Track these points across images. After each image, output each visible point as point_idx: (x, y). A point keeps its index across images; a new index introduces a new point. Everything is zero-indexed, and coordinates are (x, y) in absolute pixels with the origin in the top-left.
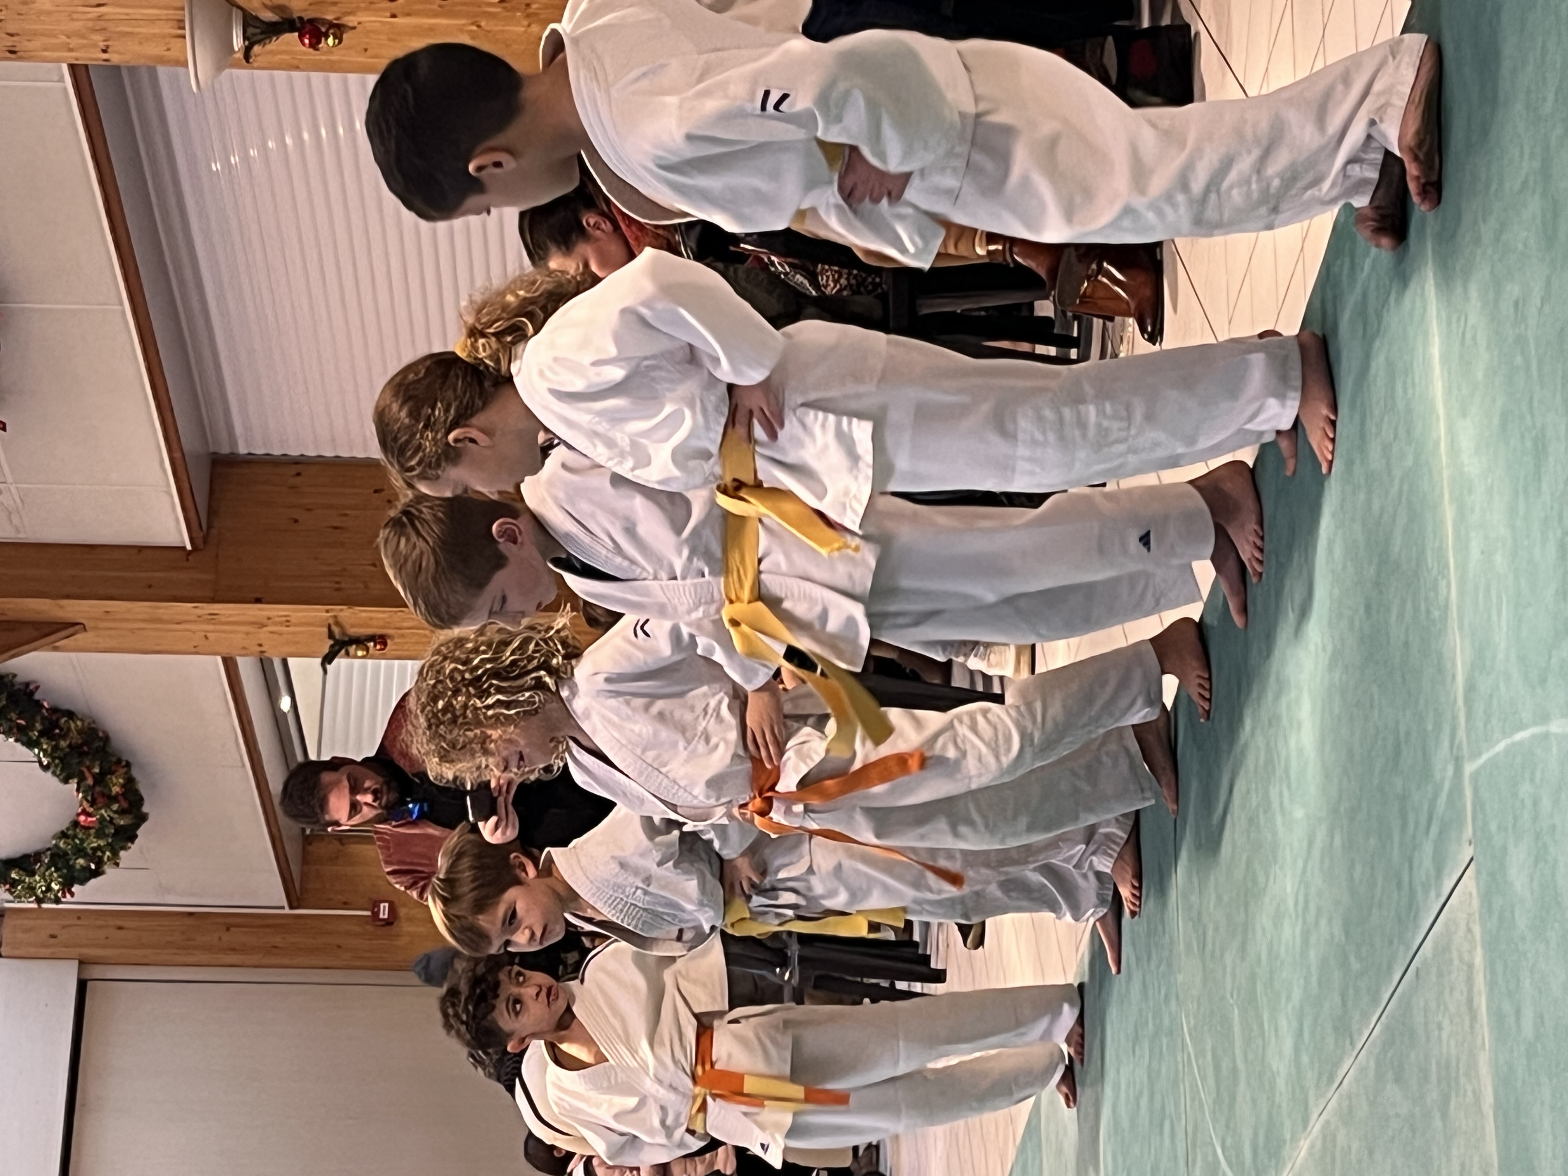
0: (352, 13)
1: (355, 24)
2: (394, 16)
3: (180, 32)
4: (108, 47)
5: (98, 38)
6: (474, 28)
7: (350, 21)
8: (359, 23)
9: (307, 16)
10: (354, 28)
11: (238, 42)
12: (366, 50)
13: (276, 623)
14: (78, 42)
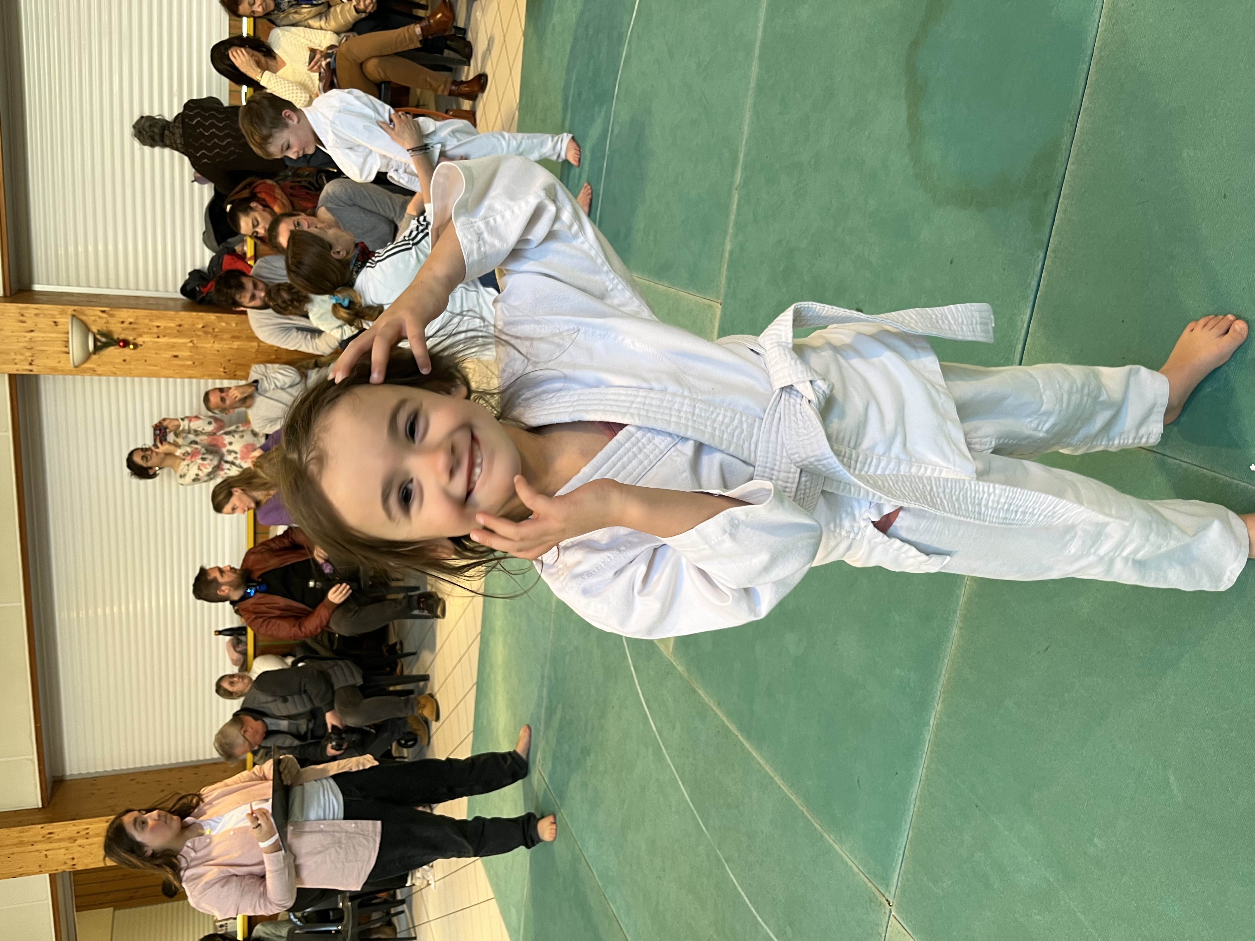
0: (140, 335)
1: (141, 343)
2: (158, 337)
3: (65, 349)
4: (32, 361)
5: (28, 354)
6: (191, 344)
7: (139, 341)
8: (144, 342)
9: (122, 337)
10: (141, 345)
11: (91, 348)
12: (146, 361)
13: (82, 837)
14: (19, 357)
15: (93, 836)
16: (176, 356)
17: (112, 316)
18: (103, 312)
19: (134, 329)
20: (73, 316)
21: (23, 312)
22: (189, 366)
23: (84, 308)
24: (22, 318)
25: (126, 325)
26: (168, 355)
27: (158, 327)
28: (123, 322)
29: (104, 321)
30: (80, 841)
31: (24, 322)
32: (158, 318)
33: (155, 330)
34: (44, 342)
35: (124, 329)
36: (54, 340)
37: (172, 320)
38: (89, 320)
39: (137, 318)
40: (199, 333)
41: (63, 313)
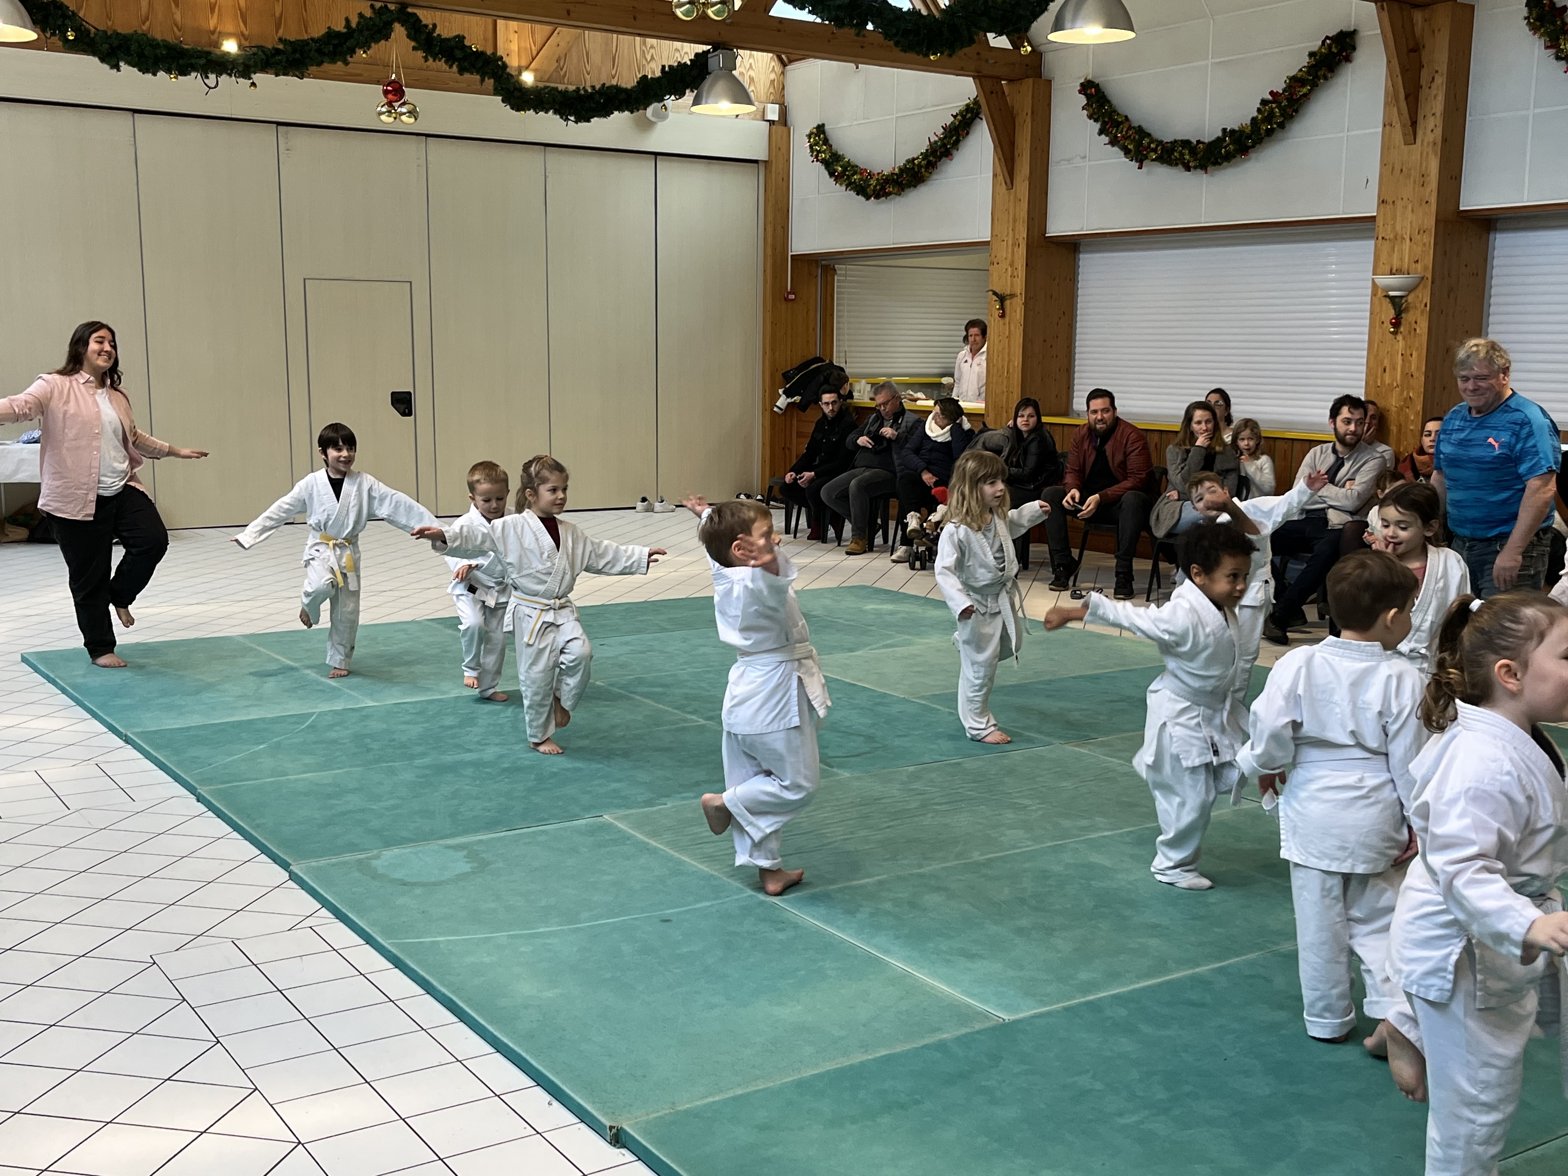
0: (1404, 339)
1: (1397, 339)
2: (1402, 355)
3: (1394, 271)
5: (1392, 236)
6: (1395, 385)
7: (1399, 337)
8: (1398, 341)
9: (1403, 321)
10: (1394, 339)
11: (1392, 293)
12: (1382, 342)
13: (1013, 272)
14: (1389, 228)
15: (1012, 281)
16: (1385, 370)
17: (1422, 312)
18: (1426, 305)
19: (1410, 332)
20: (1423, 278)
21: (1427, 232)
22: (1376, 382)
23: (1429, 288)
24: (1422, 232)
25: (1414, 326)
26: (1386, 363)
27: (1411, 355)
28: (1416, 322)
29: (1418, 305)
30: (1009, 269)
31: (1419, 233)
32: (1419, 356)
33: (1408, 352)
34: (1401, 251)
35: (1410, 323)
36: (1402, 259)
37: (1418, 369)
38: (1419, 292)
39: (1420, 335)
40: (1405, 393)
41: (1425, 268)
